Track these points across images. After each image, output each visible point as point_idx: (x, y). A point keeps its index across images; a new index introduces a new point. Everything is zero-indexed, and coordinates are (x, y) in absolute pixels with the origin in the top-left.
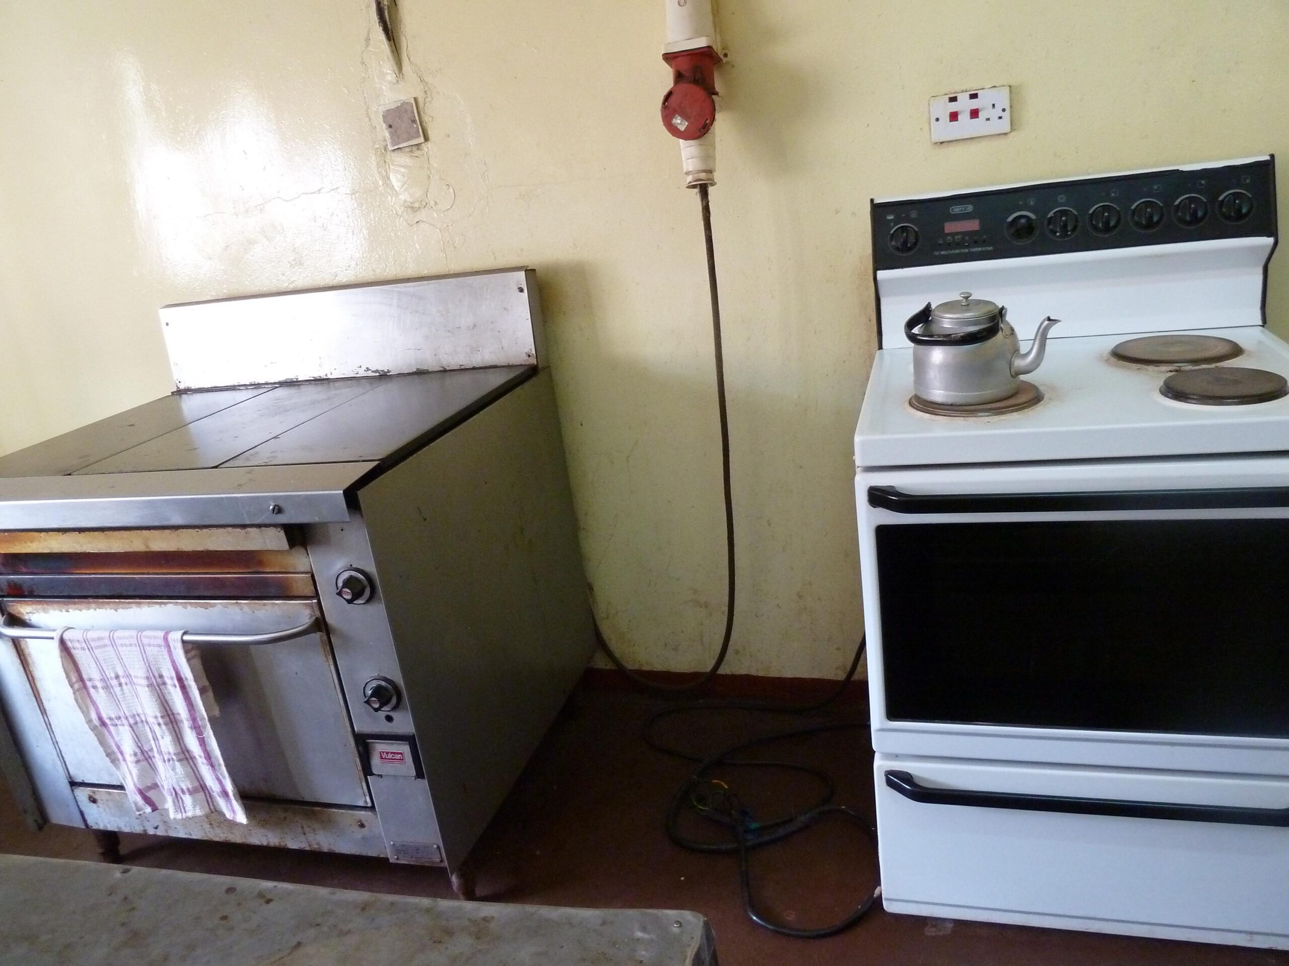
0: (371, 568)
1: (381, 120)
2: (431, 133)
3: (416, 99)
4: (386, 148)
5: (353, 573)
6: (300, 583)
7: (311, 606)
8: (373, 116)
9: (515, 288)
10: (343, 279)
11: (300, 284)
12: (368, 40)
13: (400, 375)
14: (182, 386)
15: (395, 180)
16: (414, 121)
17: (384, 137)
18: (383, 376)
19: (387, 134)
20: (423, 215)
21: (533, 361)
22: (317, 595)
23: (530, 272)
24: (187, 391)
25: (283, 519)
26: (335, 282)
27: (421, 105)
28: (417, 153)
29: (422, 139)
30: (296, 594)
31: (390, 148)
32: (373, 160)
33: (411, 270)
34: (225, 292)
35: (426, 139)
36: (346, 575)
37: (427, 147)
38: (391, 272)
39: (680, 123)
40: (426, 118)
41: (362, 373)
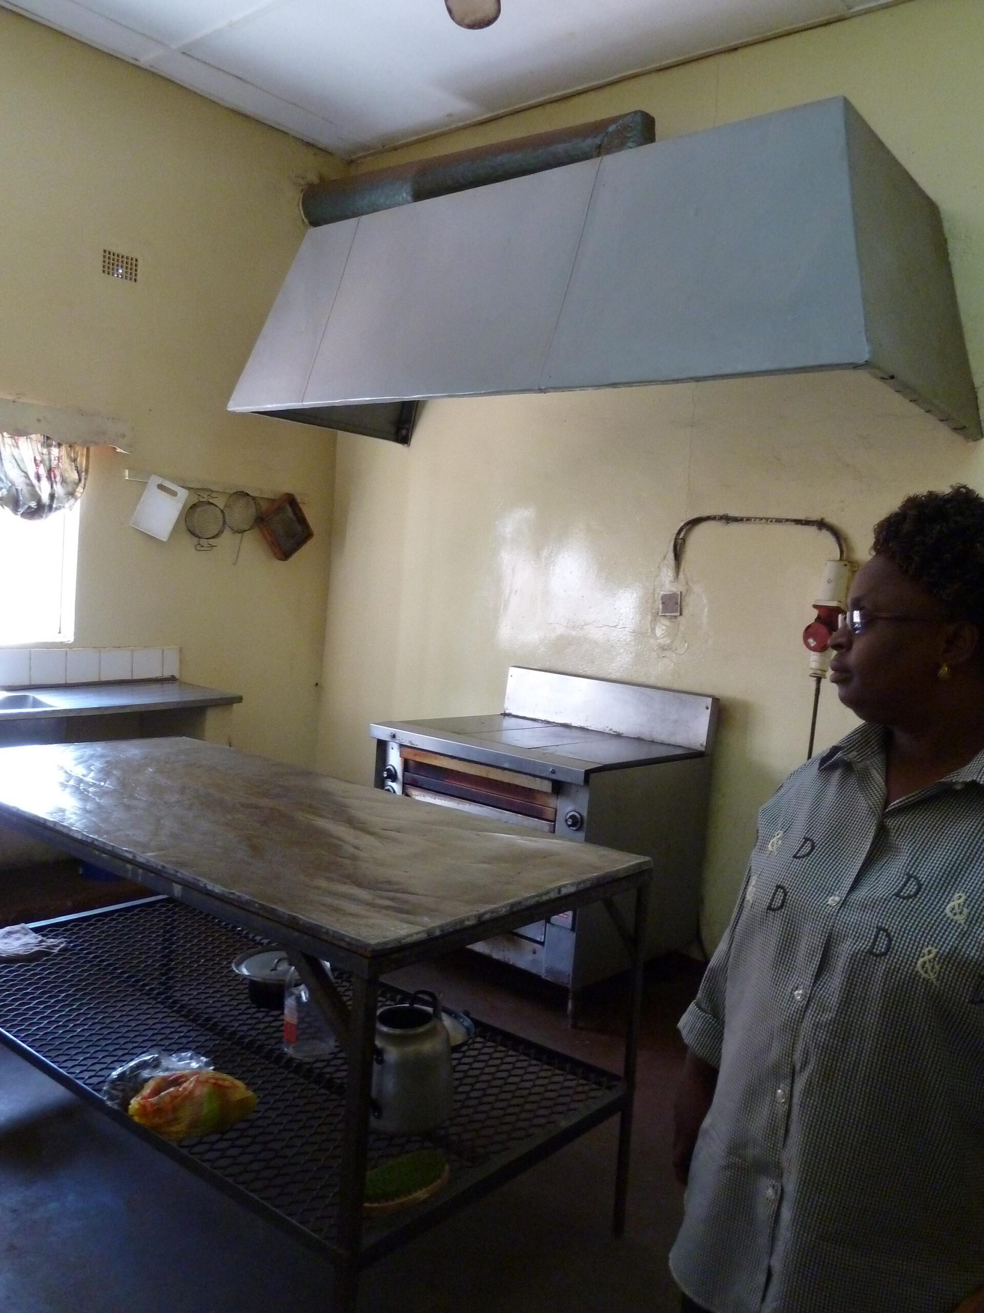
0: (585, 814)
1: (660, 598)
2: (685, 612)
3: (681, 592)
4: (658, 613)
5: (576, 814)
6: (549, 813)
7: (550, 825)
8: (656, 596)
9: (705, 706)
10: (613, 677)
11: (589, 673)
12: (665, 557)
13: (627, 737)
14: (507, 712)
15: (659, 632)
16: (677, 604)
17: (659, 609)
18: (618, 736)
19: (661, 606)
20: (668, 653)
21: (703, 749)
22: (554, 821)
23: (716, 700)
24: (509, 715)
25: (554, 777)
26: (609, 677)
27: (683, 596)
28: (674, 620)
29: (678, 614)
30: (545, 817)
31: (660, 614)
32: (649, 617)
33: (652, 681)
34: (547, 666)
35: (681, 614)
36: (572, 813)
37: (681, 619)
38: (642, 679)
39: (812, 642)
40: (684, 604)
41: (607, 731)
